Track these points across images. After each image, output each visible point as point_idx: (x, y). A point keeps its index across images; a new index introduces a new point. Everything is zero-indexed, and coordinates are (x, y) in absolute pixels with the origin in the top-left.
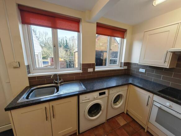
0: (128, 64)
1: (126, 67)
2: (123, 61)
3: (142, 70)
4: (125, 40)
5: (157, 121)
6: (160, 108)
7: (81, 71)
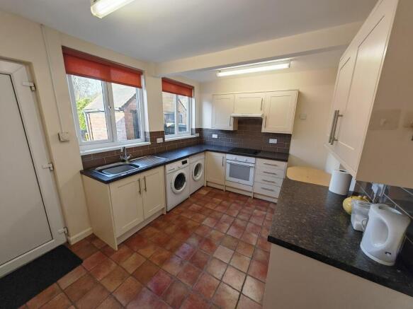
0: (199, 130)
1: (198, 135)
2: (194, 127)
3: (215, 136)
4: (194, 100)
5: (230, 176)
6: (231, 164)
7: (149, 143)
